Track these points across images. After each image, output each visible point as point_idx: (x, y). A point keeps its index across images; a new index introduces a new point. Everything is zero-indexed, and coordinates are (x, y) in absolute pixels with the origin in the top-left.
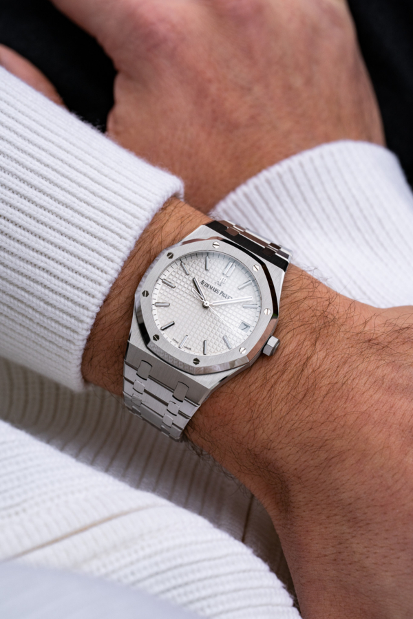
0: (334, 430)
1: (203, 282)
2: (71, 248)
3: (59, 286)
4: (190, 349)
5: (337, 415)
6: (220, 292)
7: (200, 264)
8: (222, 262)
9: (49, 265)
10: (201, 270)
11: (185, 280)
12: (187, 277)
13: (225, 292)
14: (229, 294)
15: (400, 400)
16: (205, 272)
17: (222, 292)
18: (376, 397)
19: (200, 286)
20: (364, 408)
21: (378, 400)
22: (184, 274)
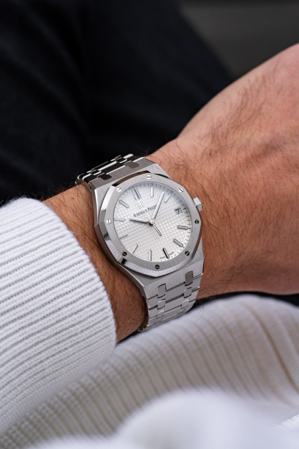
0: (262, 210)
1: (135, 215)
2: (54, 271)
3: (73, 296)
4: (173, 253)
5: (254, 201)
6: (147, 210)
7: (122, 209)
8: (128, 195)
9: (57, 292)
10: (126, 211)
11: (126, 225)
12: (125, 222)
13: (149, 207)
14: (152, 205)
15: (271, 161)
16: (129, 210)
17: (148, 209)
18: (259, 172)
19: (136, 219)
20: (261, 183)
21: (262, 173)
22: (122, 223)
